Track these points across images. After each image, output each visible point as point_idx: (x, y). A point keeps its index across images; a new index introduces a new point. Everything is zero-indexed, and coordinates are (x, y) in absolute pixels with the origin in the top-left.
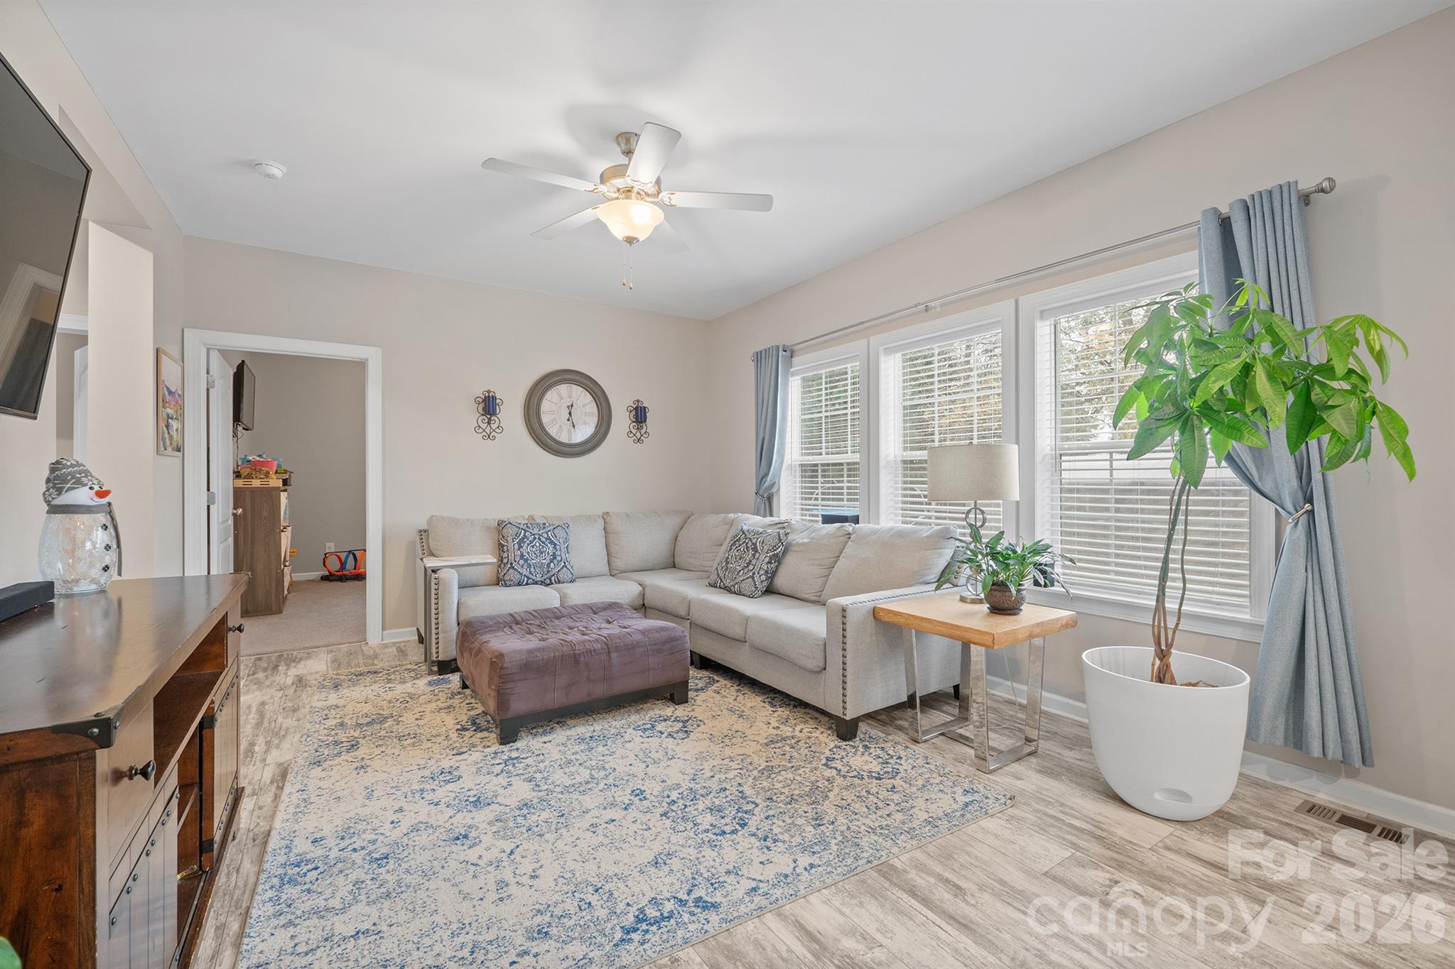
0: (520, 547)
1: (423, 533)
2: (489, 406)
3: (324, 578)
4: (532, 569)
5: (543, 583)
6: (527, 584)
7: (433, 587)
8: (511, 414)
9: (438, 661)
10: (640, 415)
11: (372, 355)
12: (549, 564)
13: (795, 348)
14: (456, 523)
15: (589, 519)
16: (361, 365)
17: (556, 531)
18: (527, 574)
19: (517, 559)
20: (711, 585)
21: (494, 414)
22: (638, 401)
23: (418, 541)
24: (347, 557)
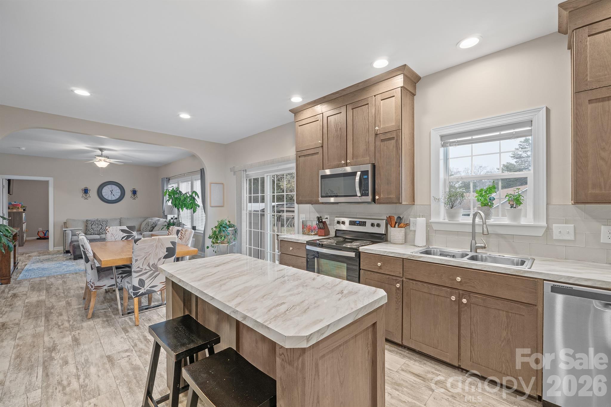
0: (92, 226)
1: (65, 223)
2: (86, 191)
3: (38, 239)
4: (95, 231)
5: (98, 234)
6: (93, 234)
7: (65, 234)
8: (93, 193)
9: (66, 251)
10: (134, 192)
11: (51, 180)
12: (99, 230)
13: (170, 178)
14: (74, 220)
15: (116, 219)
16: (47, 182)
17: (103, 222)
18: (93, 232)
19: (90, 229)
21: (87, 193)
22: (134, 189)
23: (64, 225)
24: (46, 232)
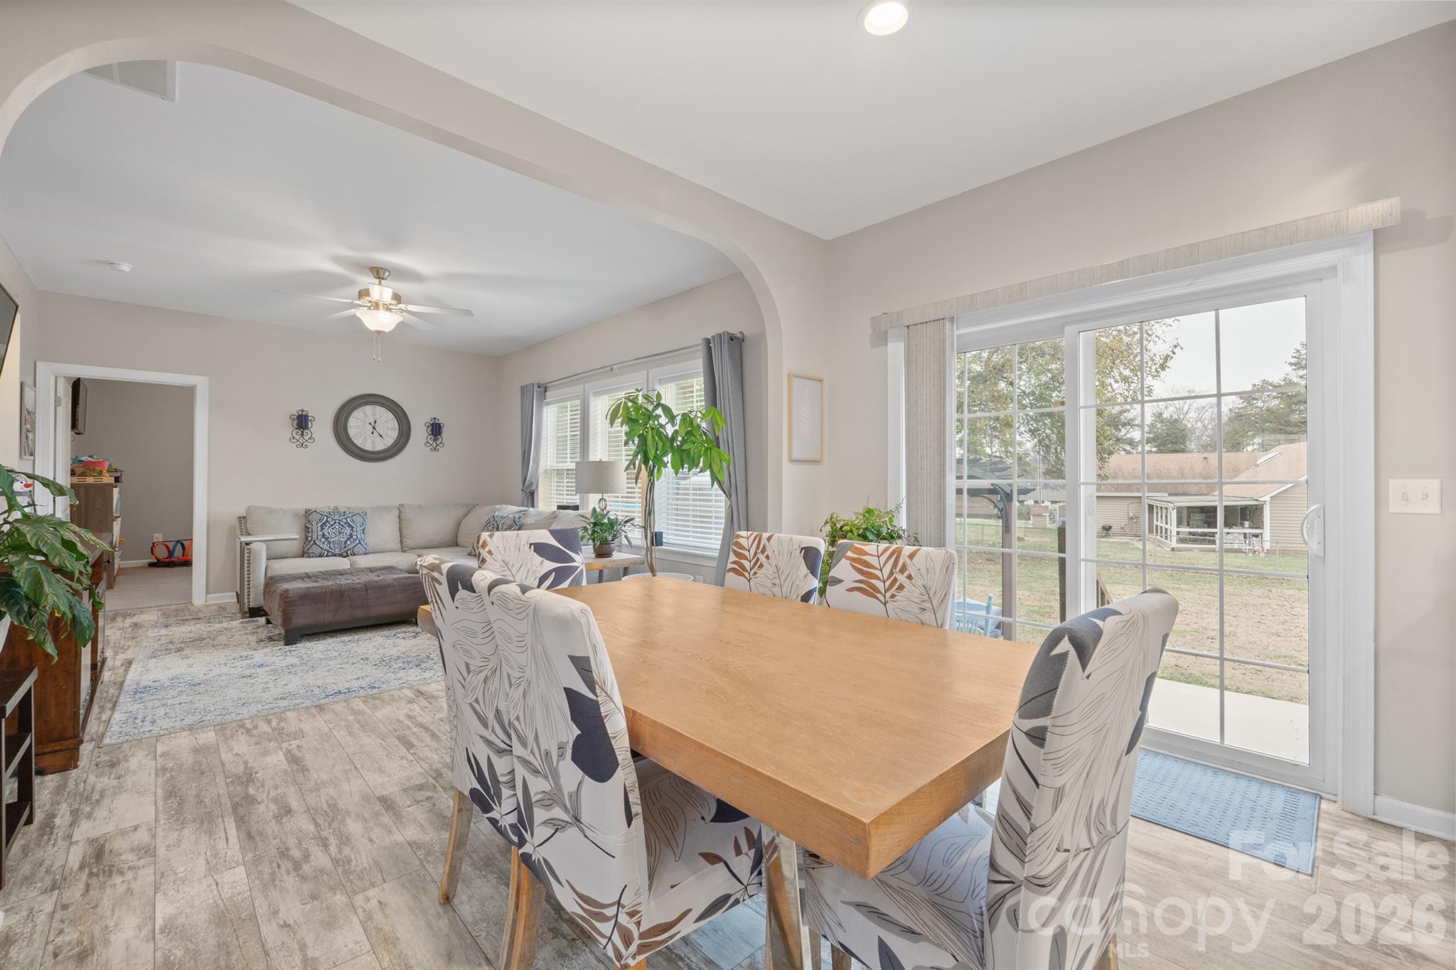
0: (322, 529)
1: (242, 520)
2: (302, 422)
3: (151, 565)
4: (332, 545)
5: (340, 555)
6: (327, 556)
7: (246, 555)
8: (322, 428)
9: (249, 608)
10: (436, 429)
11: (201, 384)
12: (346, 542)
13: (548, 385)
14: (270, 511)
15: (387, 509)
16: (189, 392)
17: (354, 518)
18: (327, 548)
19: (319, 538)
20: (469, 555)
21: (307, 428)
22: (435, 419)
23: (238, 525)
24: (175, 546)
